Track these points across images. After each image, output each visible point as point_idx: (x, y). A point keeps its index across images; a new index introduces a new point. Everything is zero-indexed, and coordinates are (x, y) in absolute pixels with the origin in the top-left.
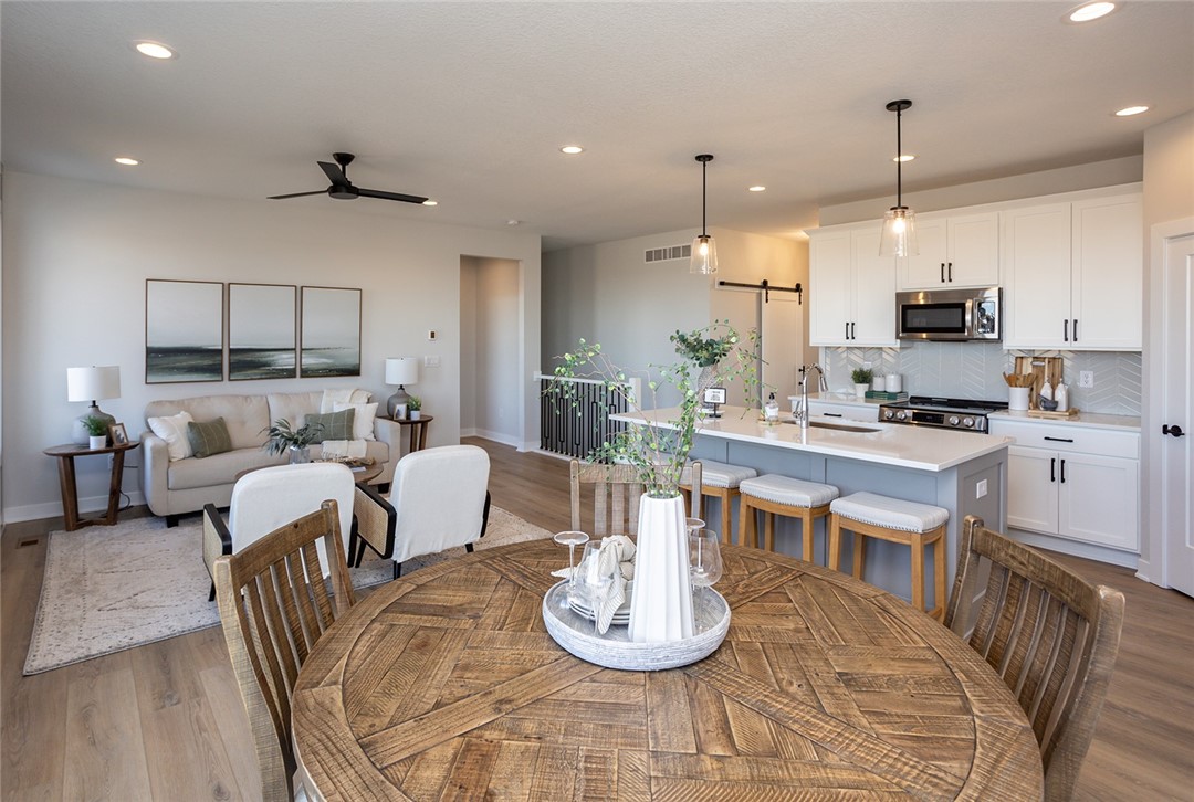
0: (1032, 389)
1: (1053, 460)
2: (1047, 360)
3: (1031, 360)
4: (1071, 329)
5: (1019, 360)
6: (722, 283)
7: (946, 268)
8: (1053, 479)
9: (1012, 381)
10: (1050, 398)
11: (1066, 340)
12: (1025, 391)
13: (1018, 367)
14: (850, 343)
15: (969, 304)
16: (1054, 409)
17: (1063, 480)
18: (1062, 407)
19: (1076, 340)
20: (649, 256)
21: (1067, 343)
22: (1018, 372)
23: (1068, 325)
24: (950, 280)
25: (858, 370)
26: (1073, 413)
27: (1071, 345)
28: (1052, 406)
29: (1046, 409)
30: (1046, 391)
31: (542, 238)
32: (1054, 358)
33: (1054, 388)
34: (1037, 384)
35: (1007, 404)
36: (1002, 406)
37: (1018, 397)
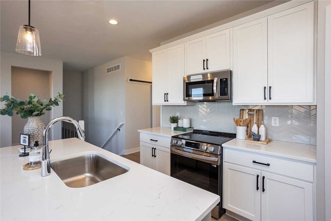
0: (248, 127)
1: (258, 176)
2: (255, 111)
3: (247, 111)
4: (268, 92)
5: (242, 111)
6: (131, 80)
7: (205, 62)
8: (258, 188)
9: (237, 123)
10: (256, 133)
11: (265, 99)
12: (245, 128)
13: (241, 115)
14: (166, 103)
15: (215, 81)
16: (258, 140)
17: (263, 190)
18: (263, 138)
19: (270, 99)
20: (109, 70)
21: (266, 101)
22: (241, 118)
23: (266, 90)
24: (207, 68)
25: (172, 116)
26: (269, 141)
27: (268, 102)
28: (257, 138)
29: (255, 140)
30: (254, 129)
31: (63, 62)
32: (259, 110)
33: (258, 127)
34: (250, 125)
35: (235, 135)
36: (233, 136)
37: (241, 131)
